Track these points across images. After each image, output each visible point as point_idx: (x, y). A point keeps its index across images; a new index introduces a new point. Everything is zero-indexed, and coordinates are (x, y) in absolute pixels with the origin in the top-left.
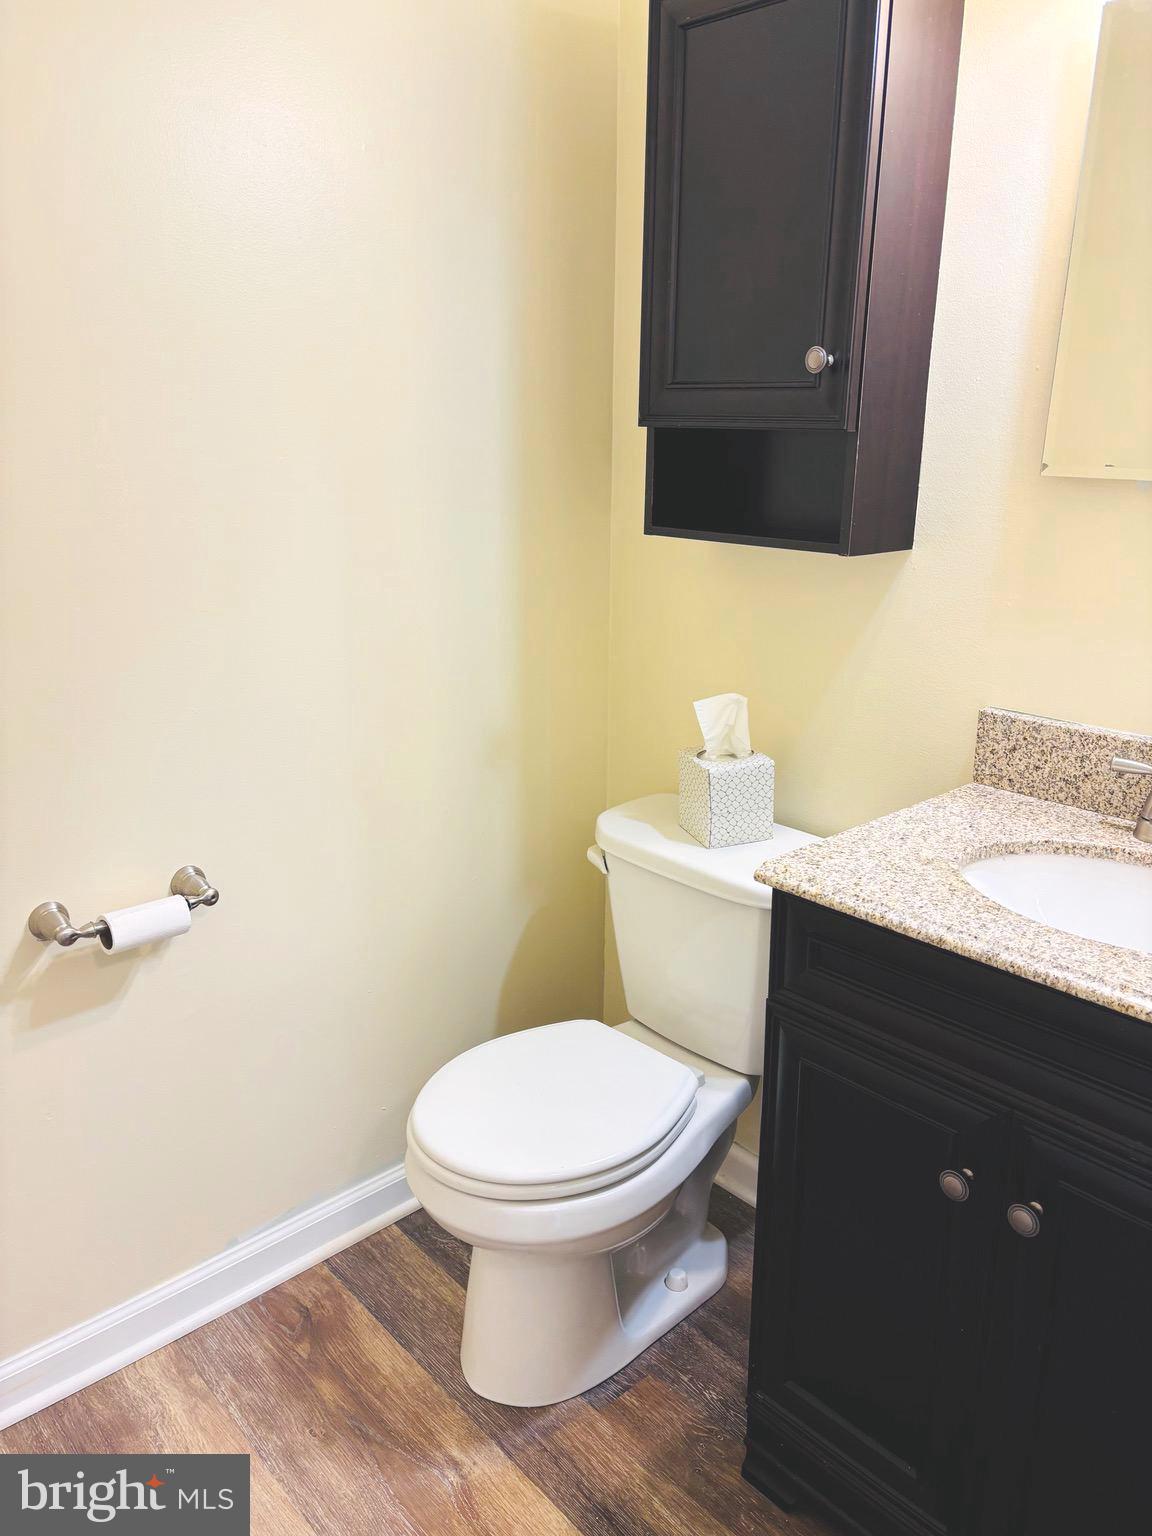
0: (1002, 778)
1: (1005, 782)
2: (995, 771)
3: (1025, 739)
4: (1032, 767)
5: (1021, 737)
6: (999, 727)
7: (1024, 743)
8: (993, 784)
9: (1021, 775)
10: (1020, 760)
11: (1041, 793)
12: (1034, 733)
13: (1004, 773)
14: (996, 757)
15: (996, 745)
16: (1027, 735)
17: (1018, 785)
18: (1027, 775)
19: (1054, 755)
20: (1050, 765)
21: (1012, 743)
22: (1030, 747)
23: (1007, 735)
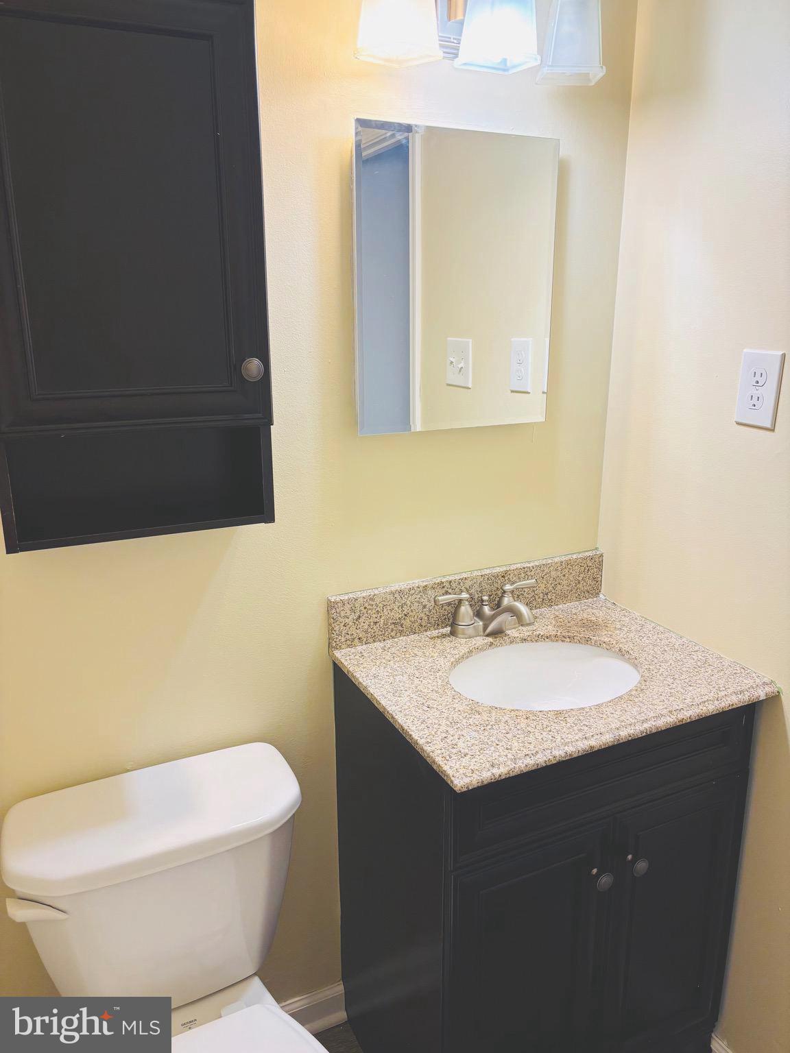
0: (354, 639)
1: (356, 640)
2: (348, 637)
3: (365, 608)
4: (372, 624)
5: (362, 608)
6: (347, 607)
7: (365, 611)
8: (349, 646)
9: (366, 632)
10: (364, 623)
11: (380, 638)
12: (371, 602)
13: (355, 635)
14: (347, 627)
15: (347, 620)
16: (366, 605)
17: (365, 640)
18: (370, 630)
19: (385, 610)
20: (383, 618)
21: (357, 614)
22: (369, 612)
23: (353, 610)
